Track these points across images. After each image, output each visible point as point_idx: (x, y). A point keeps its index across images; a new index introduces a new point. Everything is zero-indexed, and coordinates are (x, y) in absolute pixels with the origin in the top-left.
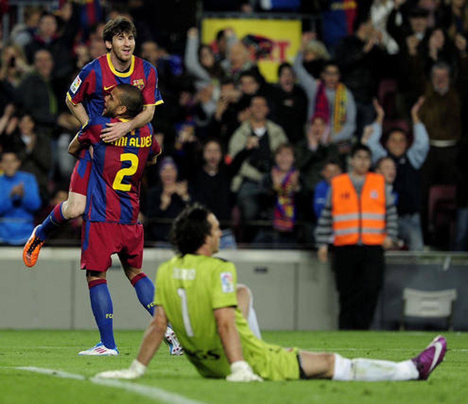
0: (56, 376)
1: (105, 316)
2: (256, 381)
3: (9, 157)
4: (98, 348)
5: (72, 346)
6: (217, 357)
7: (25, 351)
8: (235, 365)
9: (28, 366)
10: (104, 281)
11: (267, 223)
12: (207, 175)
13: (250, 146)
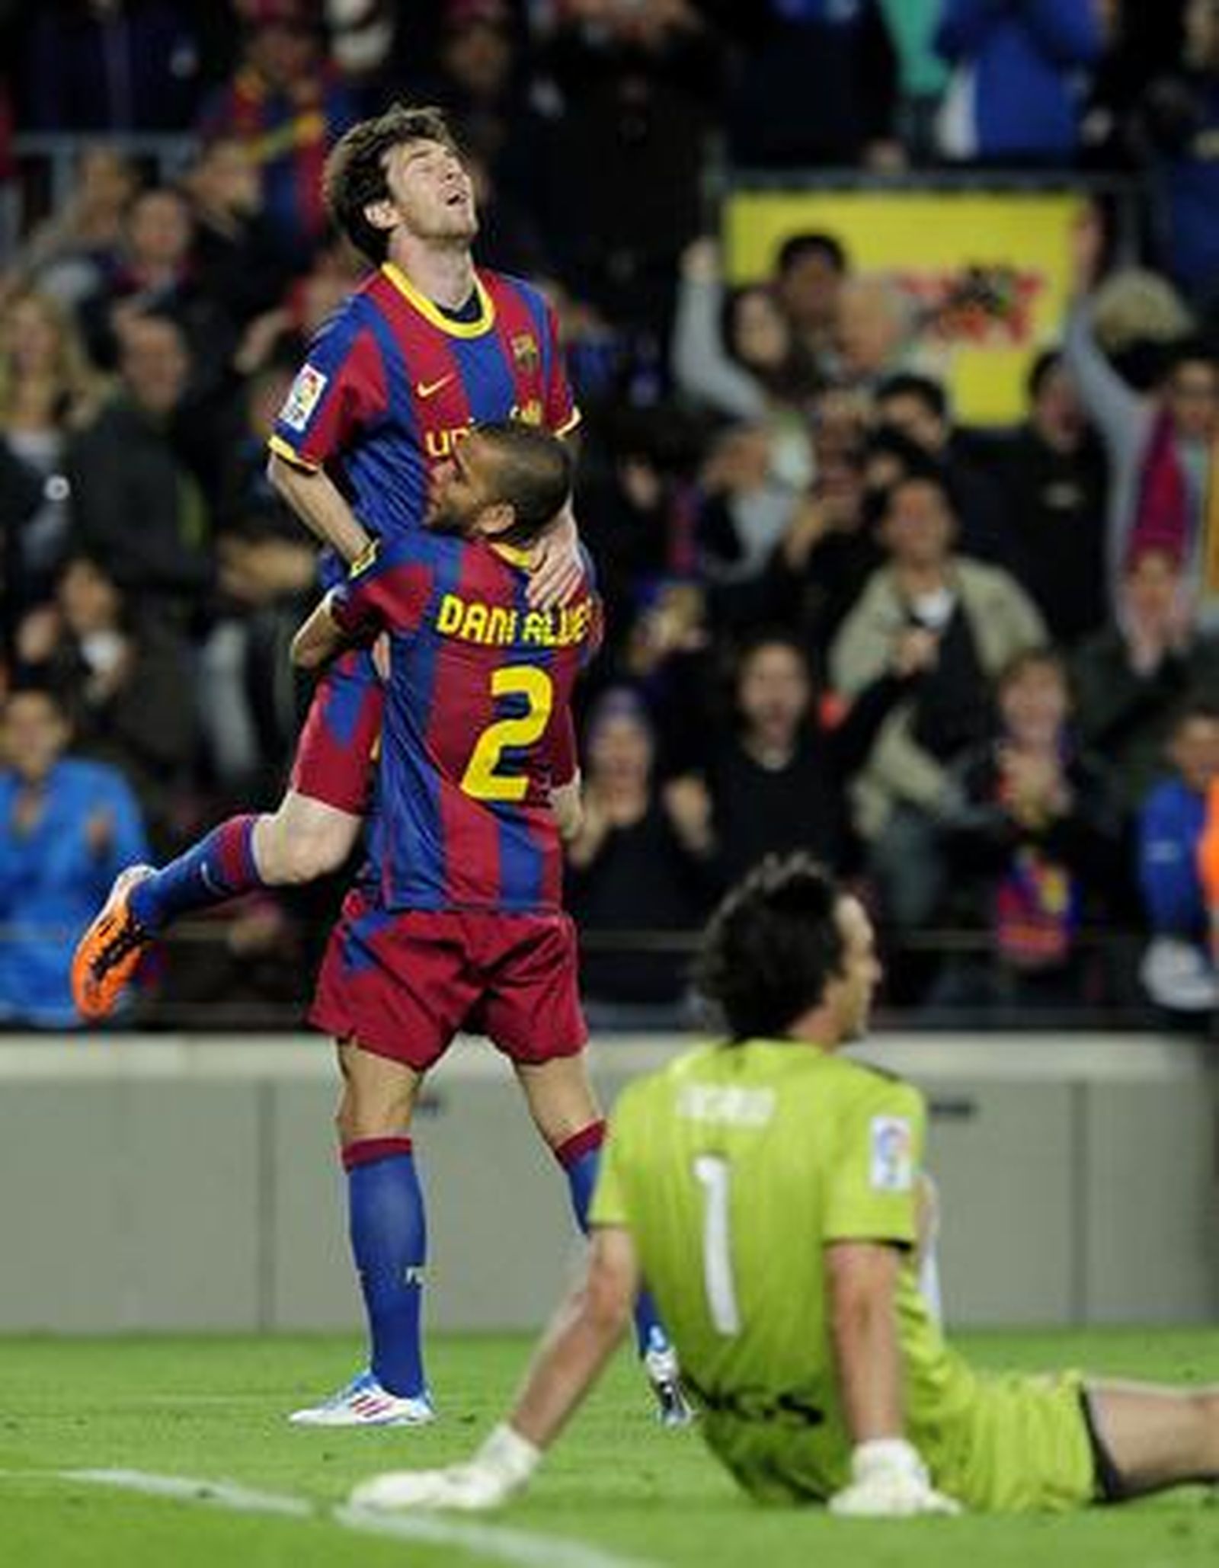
0: (208, 1501)
1: (404, 1274)
2: (940, 1515)
3: (31, 708)
4: (358, 1396)
5: (266, 1392)
6: (814, 1417)
7: (94, 1412)
8: (867, 1454)
9: (106, 1467)
10: (404, 1147)
11: (971, 941)
12: (752, 767)
13: (906, 665)
